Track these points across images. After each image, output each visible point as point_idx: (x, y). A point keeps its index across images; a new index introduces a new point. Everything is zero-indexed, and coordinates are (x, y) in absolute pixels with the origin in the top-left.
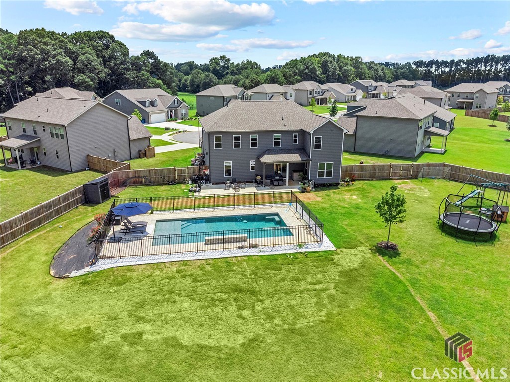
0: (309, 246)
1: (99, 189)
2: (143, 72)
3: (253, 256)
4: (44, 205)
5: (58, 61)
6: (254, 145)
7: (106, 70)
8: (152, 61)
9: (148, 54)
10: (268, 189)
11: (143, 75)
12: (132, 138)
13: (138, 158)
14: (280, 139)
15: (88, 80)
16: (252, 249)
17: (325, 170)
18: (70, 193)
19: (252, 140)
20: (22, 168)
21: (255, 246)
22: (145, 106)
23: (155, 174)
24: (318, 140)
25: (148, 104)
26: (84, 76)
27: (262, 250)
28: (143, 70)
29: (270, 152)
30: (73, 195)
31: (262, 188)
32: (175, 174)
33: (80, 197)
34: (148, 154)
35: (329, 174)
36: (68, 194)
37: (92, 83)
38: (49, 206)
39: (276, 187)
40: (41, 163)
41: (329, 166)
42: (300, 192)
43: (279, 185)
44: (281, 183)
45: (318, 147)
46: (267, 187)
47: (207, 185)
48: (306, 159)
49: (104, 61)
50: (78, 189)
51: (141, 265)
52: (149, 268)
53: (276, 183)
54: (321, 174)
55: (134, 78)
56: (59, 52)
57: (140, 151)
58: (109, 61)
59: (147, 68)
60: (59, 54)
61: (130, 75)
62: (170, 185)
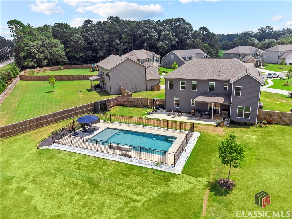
0: (163, 166)
1: (99, 105)
2: (197, 39)
3: (122, 163)
4: (67, 110)
5: (151, 36)
6: (194, 88)
7: (176, 39)
8: (205, 33)
9: (204, 29)
10: (196, 120)
11: (197, 41)
12: (147, 79)
13: (150, 90)
14: (213, 86)
15: (164, 45)
16: (127, 159)
17: (244, 112)
18: (85, 105)
19: (193, 85)
20: (95, 90)
21: (130, 157)
22: (185, 60)
23: (137, 100)
24: (238, 89)
25: (187, 58)
26: (162, 43)
27: (132, 160)
28: (197, 38)
29: (205, 94)
30: (87, 107)
31: (193, 118)
32: (148, 102)
33: (91, 108)
34: (155, 88)
35: (247, 115)
36: (83, 106)
37: (166, 47)
38: (70, 111)
39: (203, 119)
40: (105, 89)
41: (247, 109)
42: (215, 126)
43: (206, 118)
44: (208, 117)
45: (238, 94)
46: (197, 118)
47: (162, 111)
48: (228, 102)
49: (176, 35)
50: (90, 104)
51: (67, 151)
52: (68, 154)
53: (204, 116)
54: (240, 115)
55: (191, 43)
56: (152, 30)
57: (152, 86)
58: (179, 34)
59: (200, 37)
60: (152, 32)
61: (190, 41)
62: (143, 108)
